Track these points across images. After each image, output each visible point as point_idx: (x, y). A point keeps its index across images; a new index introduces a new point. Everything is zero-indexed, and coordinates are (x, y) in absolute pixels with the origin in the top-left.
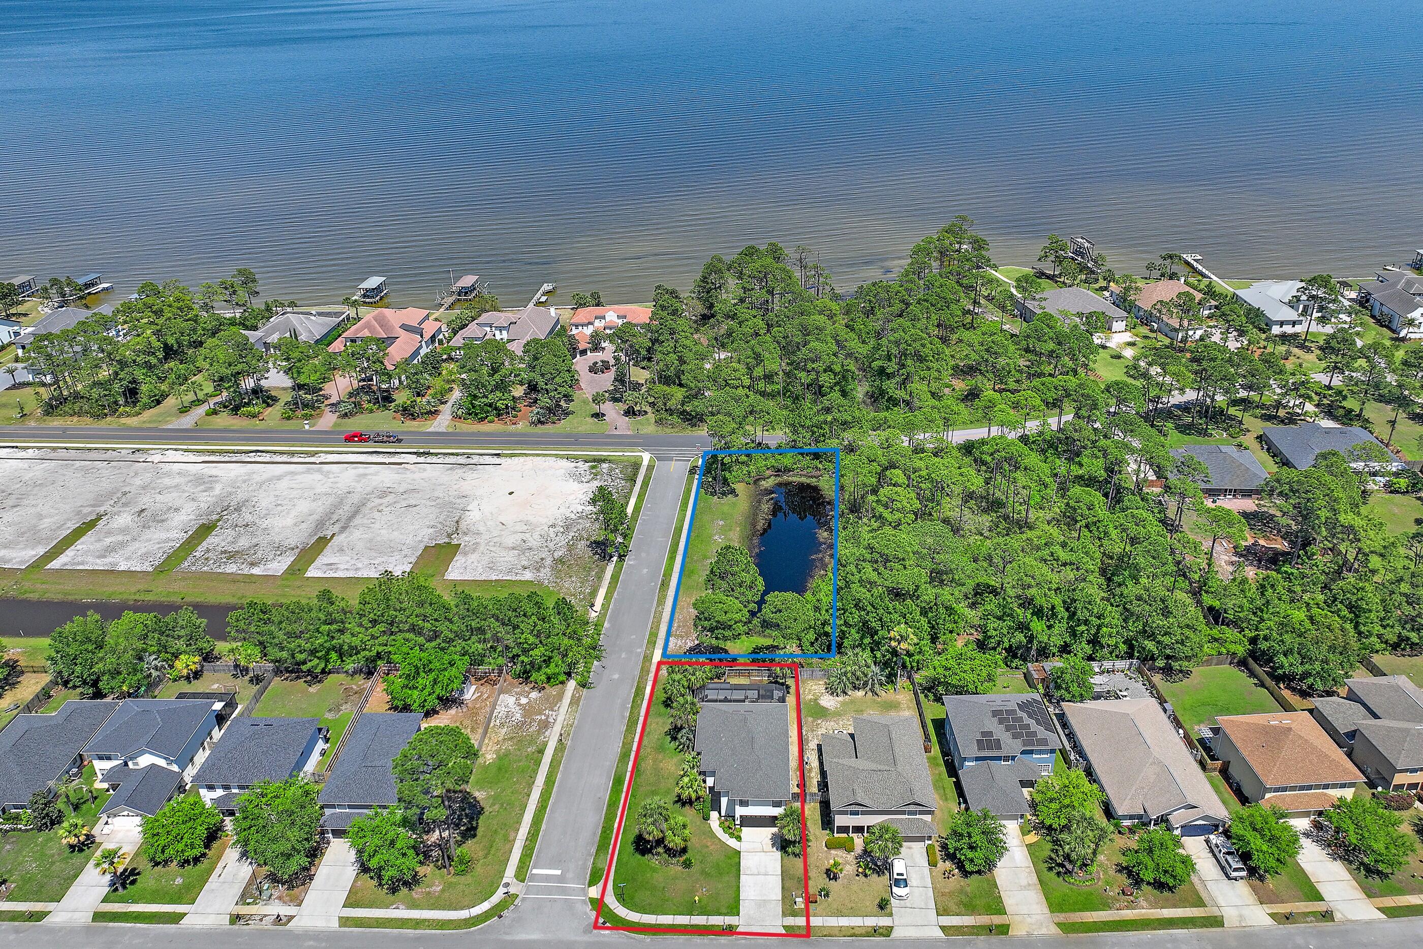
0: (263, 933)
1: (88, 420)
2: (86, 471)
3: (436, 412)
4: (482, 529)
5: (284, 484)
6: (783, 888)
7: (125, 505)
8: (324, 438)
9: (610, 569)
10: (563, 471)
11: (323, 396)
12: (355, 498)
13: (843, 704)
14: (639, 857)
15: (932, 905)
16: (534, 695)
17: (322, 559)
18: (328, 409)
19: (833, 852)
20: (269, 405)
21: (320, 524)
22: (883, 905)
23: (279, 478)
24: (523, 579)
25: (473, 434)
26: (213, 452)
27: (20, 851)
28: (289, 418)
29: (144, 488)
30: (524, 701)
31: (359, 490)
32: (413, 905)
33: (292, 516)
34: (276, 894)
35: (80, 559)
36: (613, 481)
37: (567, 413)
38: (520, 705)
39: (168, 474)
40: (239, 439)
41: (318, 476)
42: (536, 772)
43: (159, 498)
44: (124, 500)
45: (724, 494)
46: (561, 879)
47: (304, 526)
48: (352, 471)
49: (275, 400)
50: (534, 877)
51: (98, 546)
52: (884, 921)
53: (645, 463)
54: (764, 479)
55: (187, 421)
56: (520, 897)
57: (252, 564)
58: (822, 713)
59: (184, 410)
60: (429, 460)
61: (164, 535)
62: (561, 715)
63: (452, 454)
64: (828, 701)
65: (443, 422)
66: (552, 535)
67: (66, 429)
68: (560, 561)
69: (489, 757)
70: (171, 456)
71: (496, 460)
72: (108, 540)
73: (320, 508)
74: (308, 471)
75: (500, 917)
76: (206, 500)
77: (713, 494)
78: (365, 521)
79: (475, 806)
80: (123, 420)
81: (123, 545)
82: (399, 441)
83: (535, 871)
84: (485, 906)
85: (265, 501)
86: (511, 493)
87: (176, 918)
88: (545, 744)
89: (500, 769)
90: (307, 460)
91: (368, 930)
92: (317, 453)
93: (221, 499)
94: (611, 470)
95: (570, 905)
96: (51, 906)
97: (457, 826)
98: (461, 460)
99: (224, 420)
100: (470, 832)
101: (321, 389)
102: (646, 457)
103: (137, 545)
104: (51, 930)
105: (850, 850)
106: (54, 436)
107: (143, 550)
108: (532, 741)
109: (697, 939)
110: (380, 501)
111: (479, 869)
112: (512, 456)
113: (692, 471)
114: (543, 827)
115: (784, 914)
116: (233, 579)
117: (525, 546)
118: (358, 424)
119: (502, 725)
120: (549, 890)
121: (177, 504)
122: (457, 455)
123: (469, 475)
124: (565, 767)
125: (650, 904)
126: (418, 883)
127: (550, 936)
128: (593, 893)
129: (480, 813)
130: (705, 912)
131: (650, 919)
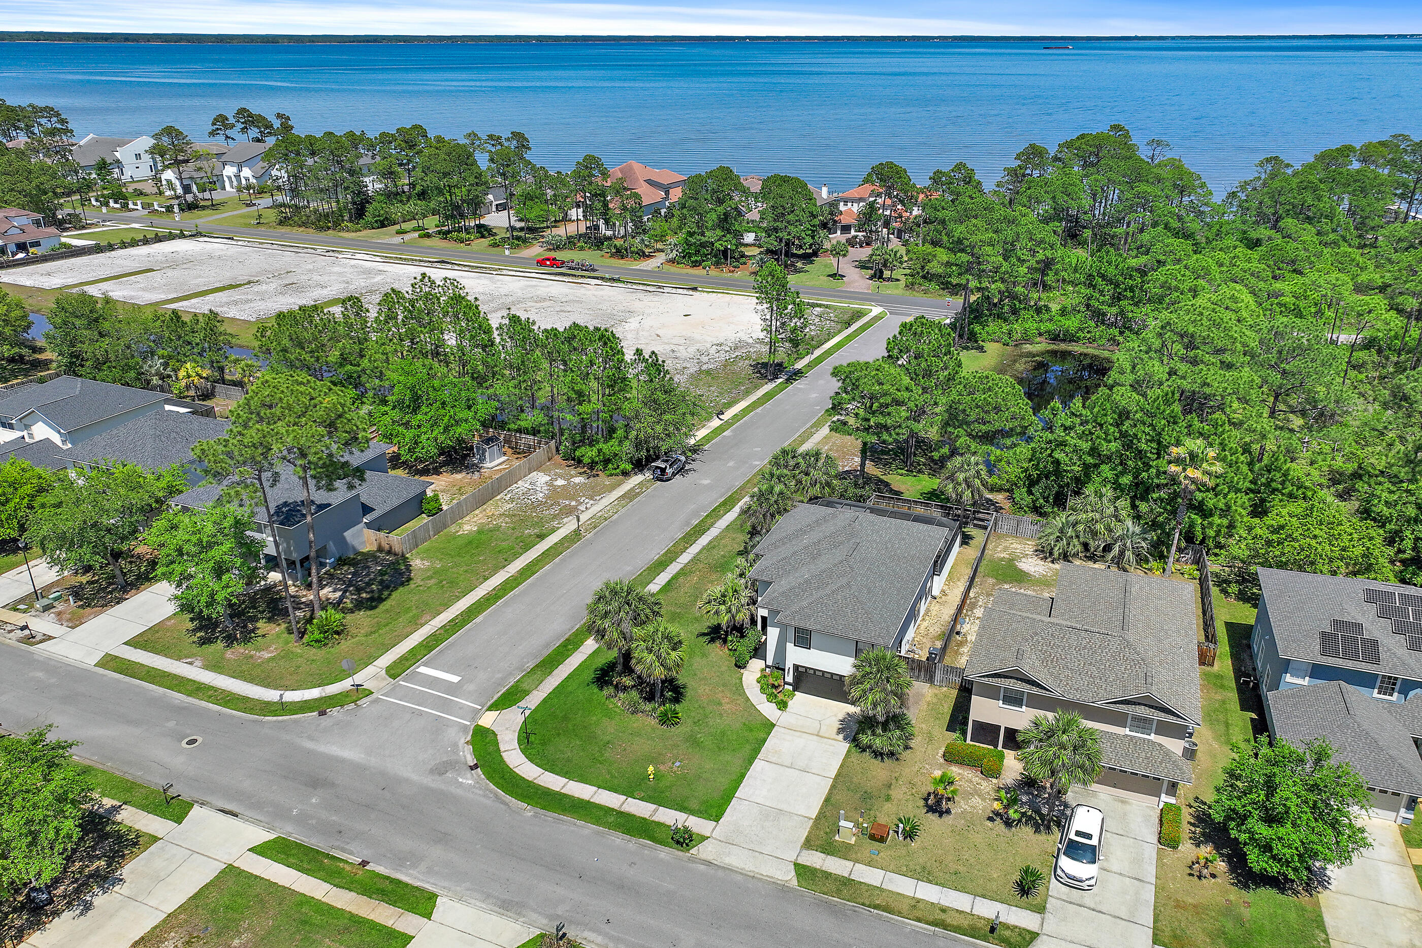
1: (311, 230)
2: (272, 256)
3: (650, 256)
6: (827, 800)
7: (281, 279)
8: (517, 262)
9: (768, 387)
11: (542, 236)
13: (1059, 572)
14: (596, 690)
15: (1148, 918)
16: (578, 479)
18: (539, 244)
19: (954, 768)
20: (483, 237)
22: (1027, 886)
25: (680, 274)
28: (496, 247)
29: (310, 271)
30: (560, 482)
32: (215, 666)
34: (60, 607)
35: (198, 305)
36: (821, 321)
37: (798, 271)
38: (551, 485)
39: (341, 265)
41: (484, 283)
42: (516, 556)
43: (317, 278)
44: (283, 276)
45: (966, 348)
46: (451, 688)
48: (523, 284)
49: (493, 234)
50: (415, 677)
51: (225, 299)
52: (1020, 917)
53: (872, 315)
56: (374, 696)
58: (1016, 577)
60: (611, 284)
61: (292, 300)
62: (596, 504)
63: (645, 284)
64: (1032, 566)
65: (652, 264)
66: (713, 351)
67: (286, 233)
68: (707, 373)
69: (467, 527)
70: (360, 256)
71: (689, 293)
72: (239, 297)
74: (477, 279)
75: (322, 713)
76: (359, 284)
79: (402, 575)
80: (341, 234)
81: (250, 300)
82: (594, 270)
83: (423, 670)
84: (314, 693)
86: (687, 315)
88: (554, 530)
89: (470, 543)
91: (127, 679)
92: (502, 269)
94: (824, 313)
95: (439, 725)
97: (359, 590)
98: (651, 289)
99: (433, 242)
100: (373, 602)
102: (876, 310)
103: (261, 303)
105: (992, 772)
107: (262, 307)
109: (618, 839)
111: (345, 645)
112: (712, 292)
114: (478, 620)
115: (808, 844)
119: (512, 500)
120: (422, 699)
121: (329, 284)
122: (649, 285)
123: (649, 298)
124: (561, 560)
125: (569, 760)
126: (246, 640)
127: (373, 761)
128: (488, 720)
129: (402, 584)
130: (658, 798)
131: (553, 782)
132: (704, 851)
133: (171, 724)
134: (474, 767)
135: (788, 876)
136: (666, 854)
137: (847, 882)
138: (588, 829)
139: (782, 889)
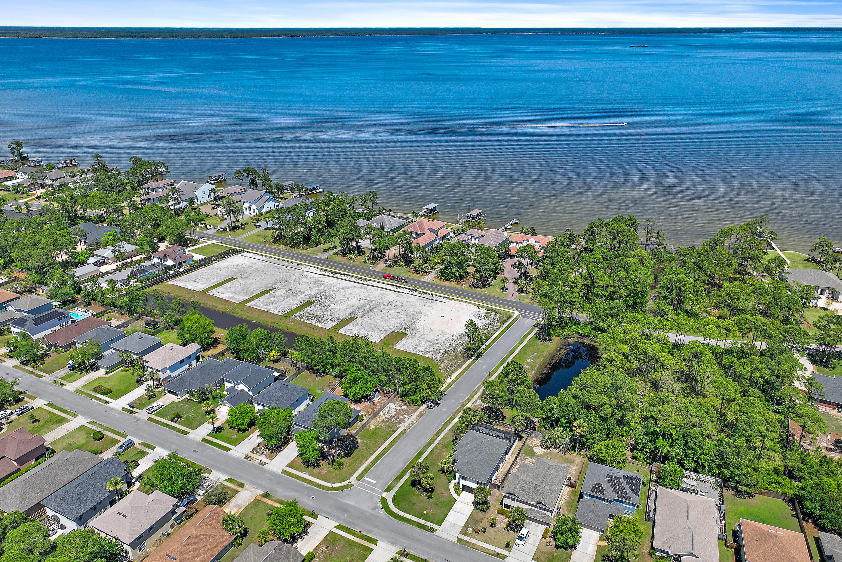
0: (254, 466)
1: (288, 248)
2: (277, 269)
3: (429, 272)
4: (421, 329)
5: (349, 291)
6: (466, 522)
7: (284, 286)
8: (376, 275)
9: (470, 361)
10: (472, 312)
11: (384, 255)
12: (374, 304)
13: (545, 453)
14: (411, 488)
15: (533, 554)
16: (404, 407)
17: (348, 327)
18: (383, 262)
19: (499, 515)
20: (360, 255)
21: (354, 312)
22: (508, 545)
23: (348, 288)
24: (427, 356)
25: (441, 286)
26: (328, 271)
27: (190, 408)
28: (365, 262)
29: (294, 281)
30: (398, 408)
31: (378, 300)
32: (312, 475)
33: (345, 305)
34: (265, 453)
35: (258, 304)
36: (493, 321)
37: (489, 285)
38: (396, 409)
39: (306, 277)
40: (341, 268)
41: (364, 290)
42: (387, 439)
43: (298, 286)
44: (285, 284)
45: (545, 340)
46: (374, 485)
47: (348, 310)
48: (379, 291)
49: (364, 253)
50: (364, 481)
51: (267, 300)
52: (504, 552)
53: (514, 317)
54: (571, 338)
55: (324, 256)
56: (354, 486)
57: (320, 322)
58: (532, 454)
59: (326, 251)
60: (414, 294)
61: (292, 302)
62: (410, 419)
63: (426, 293)
64: (538, 450)
65: (430, 278)
66: (451, 340)
67: (278, 250)
68: (448, 352)
69: (372, 427)
70: (312, 269)
71: (444, 300)
72: (272, 299)
73: (358, 304)
74: (361, 288)
75: (342, 491)
76: (315, 291)
77: (539, 339)
78: (373, 314)
79: (356, 445)
80: (301, 250)
81: (276, 302)
82: (406, 282)
83: (366, 478)
84: (339, 485)
85: (338, 296)
86: (442, 317)
87: (228, 449)
88: (398, 429)
89: (373, 433)
90: (364, 283)
91: (291, 478)
92: (369, 280)
93: (321, 291)
94: (495, 316)
95: (372, 496)
96: (191, 431)
97: (345, 450)
98: (429, 296)
99: (340, 258)
100: (348, 455)
101: (385, 252)
102: (516, 313)
103: (281, 303)
104: (187, 439)
105: (507, 517)
106: (271, 252)
107: (282, 306)
108: (393, 426)
109: (417, 529)
110: (384, 307)
111: (344, 469)
112: (453, 299)
113: (535, 326)
114: (379, 462)
115: (461, 533)
116: (310, 326)
117: (436, 342)
118: (393, 271)
119: (384, 415)
120: (367, 488)
121: (304, 290)
122: (428, 294)
123: (429, 304)
124: (400, 441)
125: (405, 508)
126: (318, 467)
127: (357, 506)
128: (384, 495)
129: (356, 448)
130: (426, 519)
131: (402, 514)
132: (436, 533)
133: (306, 492)
134: (382, 508)
135: (455, 540)
136: (428, 533)
137: (468, 542)
138: (411, 526)
139: (454, 543)
